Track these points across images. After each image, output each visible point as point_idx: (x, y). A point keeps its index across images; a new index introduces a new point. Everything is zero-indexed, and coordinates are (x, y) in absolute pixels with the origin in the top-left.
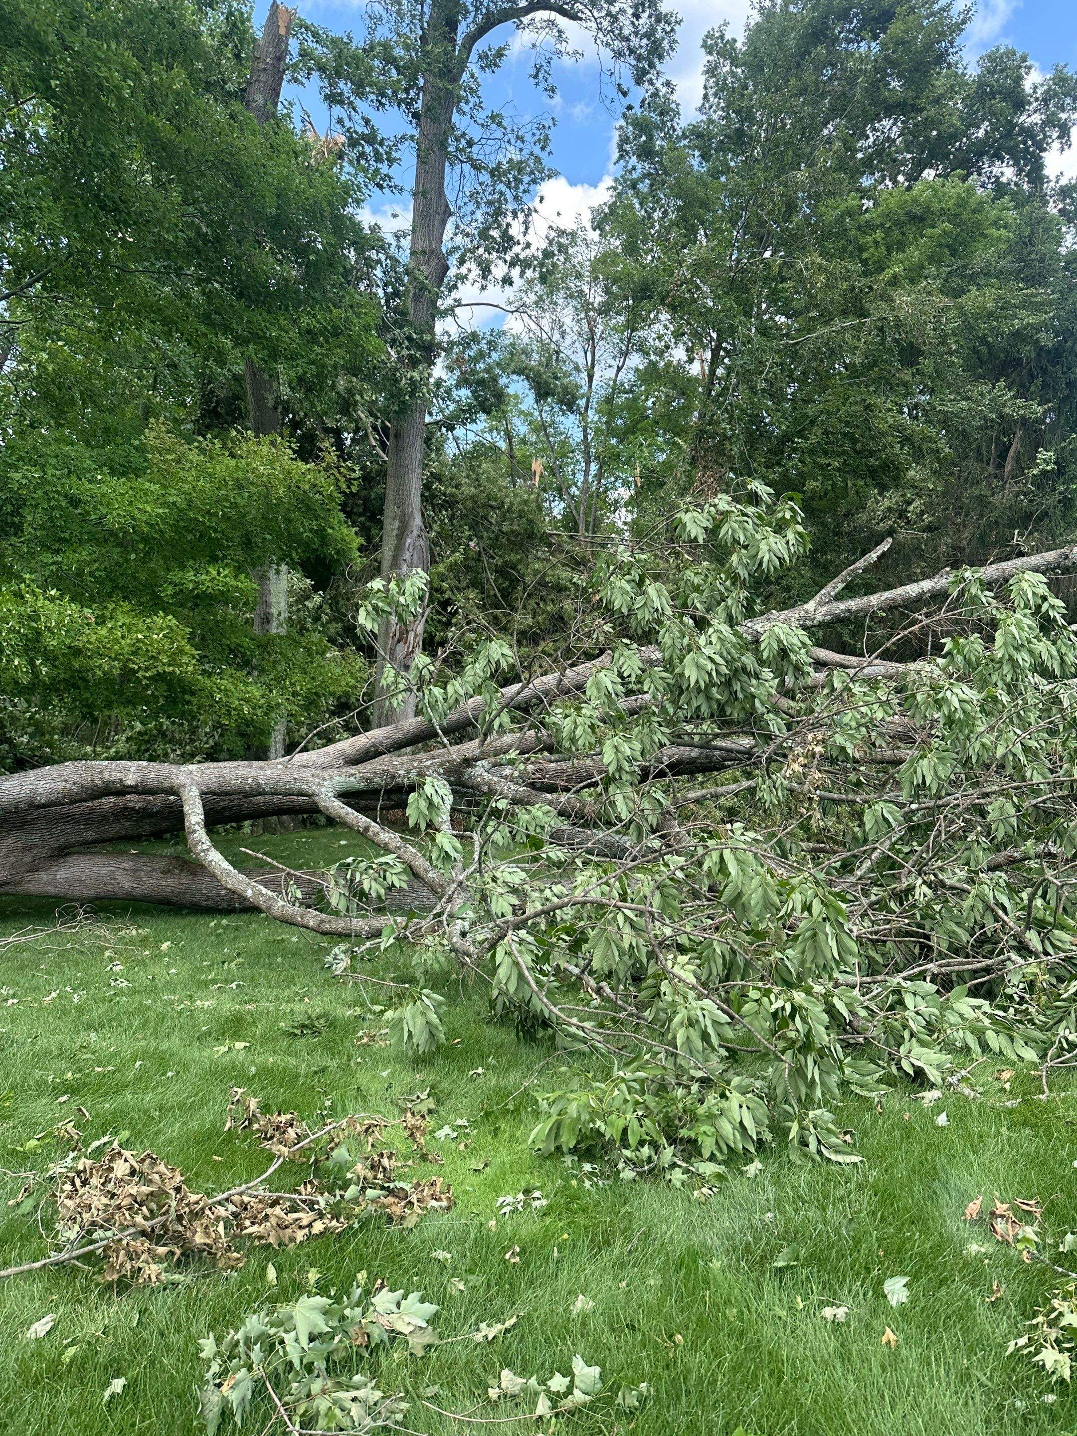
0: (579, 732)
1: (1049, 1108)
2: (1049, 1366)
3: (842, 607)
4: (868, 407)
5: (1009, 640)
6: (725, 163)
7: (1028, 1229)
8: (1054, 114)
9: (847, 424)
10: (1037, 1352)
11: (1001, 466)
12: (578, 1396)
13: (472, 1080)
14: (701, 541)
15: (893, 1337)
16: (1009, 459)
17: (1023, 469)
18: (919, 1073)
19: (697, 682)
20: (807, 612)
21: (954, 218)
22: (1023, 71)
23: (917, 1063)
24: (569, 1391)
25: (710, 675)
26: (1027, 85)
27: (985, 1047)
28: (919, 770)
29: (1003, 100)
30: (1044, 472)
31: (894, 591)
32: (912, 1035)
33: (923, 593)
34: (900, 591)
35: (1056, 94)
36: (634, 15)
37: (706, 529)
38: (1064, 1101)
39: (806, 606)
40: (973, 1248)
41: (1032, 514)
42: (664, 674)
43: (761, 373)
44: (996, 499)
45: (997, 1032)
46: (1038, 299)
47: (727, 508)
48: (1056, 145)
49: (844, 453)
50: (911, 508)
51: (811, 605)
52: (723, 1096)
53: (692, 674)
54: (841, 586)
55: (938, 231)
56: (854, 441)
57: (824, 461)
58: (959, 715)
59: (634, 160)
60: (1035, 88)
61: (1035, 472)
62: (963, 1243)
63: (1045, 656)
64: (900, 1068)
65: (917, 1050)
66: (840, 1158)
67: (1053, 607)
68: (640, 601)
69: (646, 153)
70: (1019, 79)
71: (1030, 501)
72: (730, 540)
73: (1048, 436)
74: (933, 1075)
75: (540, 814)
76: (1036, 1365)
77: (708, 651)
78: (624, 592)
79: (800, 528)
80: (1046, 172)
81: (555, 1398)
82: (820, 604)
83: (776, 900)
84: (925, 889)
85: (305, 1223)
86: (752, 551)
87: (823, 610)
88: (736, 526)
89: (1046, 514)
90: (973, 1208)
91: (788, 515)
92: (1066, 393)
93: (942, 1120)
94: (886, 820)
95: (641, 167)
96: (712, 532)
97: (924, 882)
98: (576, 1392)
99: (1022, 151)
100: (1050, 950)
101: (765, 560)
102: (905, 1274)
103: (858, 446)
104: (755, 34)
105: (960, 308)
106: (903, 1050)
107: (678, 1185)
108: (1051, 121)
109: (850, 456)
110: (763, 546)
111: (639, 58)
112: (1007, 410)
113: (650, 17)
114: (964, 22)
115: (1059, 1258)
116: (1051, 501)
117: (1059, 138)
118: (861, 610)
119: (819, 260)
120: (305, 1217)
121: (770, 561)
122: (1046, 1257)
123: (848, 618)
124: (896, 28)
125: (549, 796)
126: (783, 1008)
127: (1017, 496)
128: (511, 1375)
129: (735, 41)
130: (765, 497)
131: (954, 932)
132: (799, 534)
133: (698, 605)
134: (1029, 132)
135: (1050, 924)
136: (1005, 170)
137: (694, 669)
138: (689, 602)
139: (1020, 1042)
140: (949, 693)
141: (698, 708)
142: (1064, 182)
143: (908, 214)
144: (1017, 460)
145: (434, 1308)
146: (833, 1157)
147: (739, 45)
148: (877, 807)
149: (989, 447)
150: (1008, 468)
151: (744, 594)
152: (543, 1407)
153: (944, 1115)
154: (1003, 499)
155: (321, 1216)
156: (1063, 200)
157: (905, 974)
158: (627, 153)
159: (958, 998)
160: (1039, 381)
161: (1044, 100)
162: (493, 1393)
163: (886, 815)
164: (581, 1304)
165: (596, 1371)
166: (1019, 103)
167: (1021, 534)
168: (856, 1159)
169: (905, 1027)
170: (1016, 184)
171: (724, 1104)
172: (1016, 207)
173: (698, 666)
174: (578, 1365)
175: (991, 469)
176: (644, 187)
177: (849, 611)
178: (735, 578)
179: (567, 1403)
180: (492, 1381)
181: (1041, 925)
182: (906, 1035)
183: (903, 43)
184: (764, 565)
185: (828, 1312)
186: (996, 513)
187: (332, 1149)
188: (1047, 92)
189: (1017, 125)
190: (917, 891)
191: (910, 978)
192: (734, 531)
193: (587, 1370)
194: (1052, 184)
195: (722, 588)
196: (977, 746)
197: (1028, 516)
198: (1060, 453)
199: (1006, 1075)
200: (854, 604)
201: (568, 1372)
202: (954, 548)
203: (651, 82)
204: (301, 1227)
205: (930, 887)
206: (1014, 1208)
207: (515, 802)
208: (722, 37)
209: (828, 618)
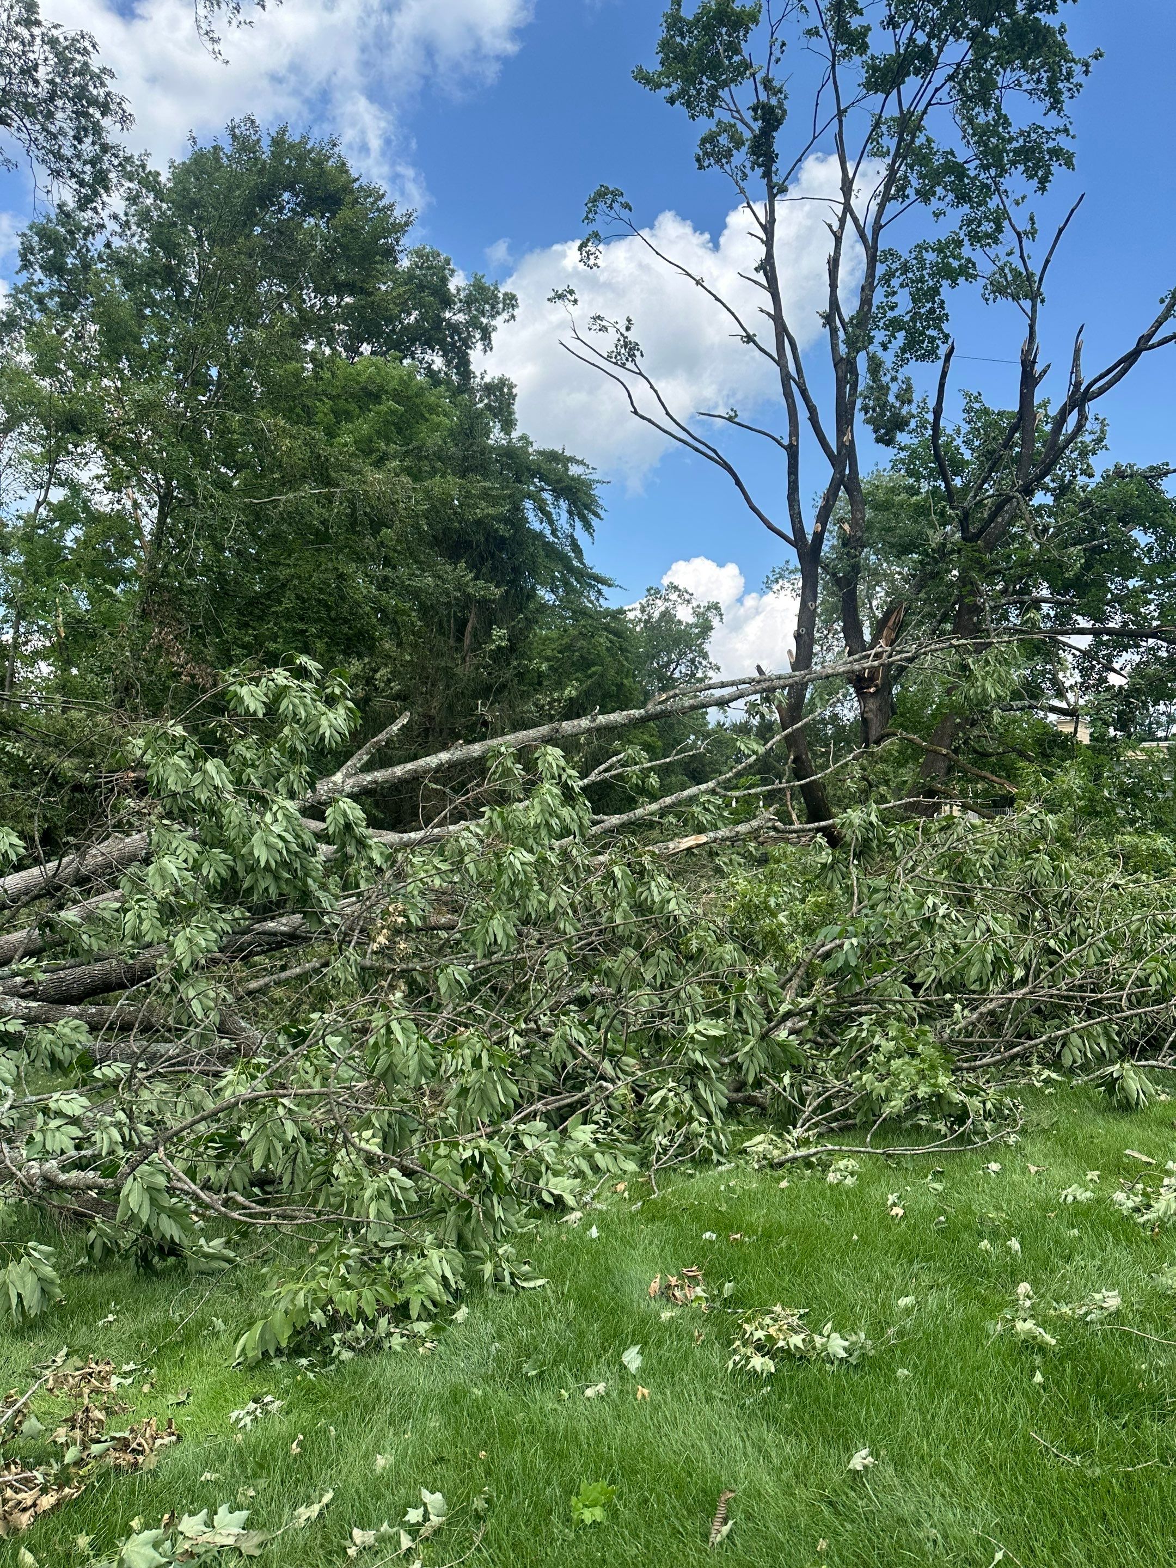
0: (145, 926)
1: (665, 1203)
2: (759, 1369)
3: (369, 779)
4: (341, 577)
5: (546, 808)
6: (149, 296)
7: (698, 1289)
8: (475, 317)
9: (321, 591)
10: (748, 1362)
11: (459, 640)
12: (435, 1520)
13: (107, 1328)
14: (260, 716)
15: (646, 1391)
16: (467, 633)
17: (480, 644)
18: (559, 1199)
19: (267, 861)
20: (335, 784)
21: (397, 396)
22: (447, 272)
23: (556, 1192)
24: (426, 1518)
25: (281, 853)
26: (452, 287)
27: (596, 1169)
28: (490, 930)
29: (432, 295)
30: (499, 647)
31: (416, 763)
32: (547, 1168)
33: (442, 765)
34: (421, 762)
35: (476, 300)
36: (75, 137)
37: (264, 703)
38: (673, 1193)
39: (333, 778)
40: (666, 1315)
41: (491, 686)
42: (224, 856)
43: (228, 530)
44: (458, 670)
45: (602, 1153)
46: (494, 493)
47: (285, 682)
48: (479, 345)
49: (320, 620)
50: (378, 676)
51: (338, 777)
52: (424, 1256)
53: (262, 854)
54: (366, 758)
55: (383, 408)
56: (328, 608)
57: (301, 626)
58: (521, 876)
59: (39, 275)
60: (458, 290)
61: (493, 647)
62: (658, 1315)
63: (568, 820)
64: (541, 1201)
65: (553, 1181)
66: (531, 1284)
67: (570, 777)
68: (197, 779)
69: (54, 267)
70: (444, 281)
71: (489, 674)
72: (290, 715)
73: (499, 615)
74: (570, 1200)
75: (67, 1030)
76: (748, 1373)
77: (277, 829)
78: (178, 769)
79: (351, 704)
80: (472, 367)
81: (414, 1530)
82: (349, 776)
83: (431, 1062)
84: (517, 1038)
85: (29, 1503)
86: (311, 727)
87: (351, 781)
88: (297, 701)
89: (504, 686)
90: (655, 1285)
91: (337, 691)
92: (512, 576)
93: (594, 1232)
94: (458, 982)
95: (48, 284)
96: (271, 708)
97: (516, 1032)
98: (432, 1517)
99: (450, 344)
100: (621, 1075)
101: (327, 735)
102: (637, 1343)
103: (333, 614)
104: (182, 173)
105: (427, 492)
106: (542, 1184)
107: (399, 1349)
108: (474, 323)
109: (325, 623)
110: (324, 722)
111: (82, 183)
112: (470, 590)
113: (93, 143)
114: (407, 224)
115: (726, 1302)
116: (508, 674)
117: (482, 339)
118: (386, 782)
119: (282, 423)
120: (27, 1497)
121: (331, 736)
122: (717, 1305)
123: (375, 789)
124: (345, 214)
125: (75, 1009)
126: (473, 1155)
127: (477, 669)
128: (361, 1532)
129: (158, 174)
130: (315, 673)
131: (542, 1074)
132: (349, 709)
133: (255, 782)
134: (454, 328)
135: (619, 1052)
136: (435, 358)
137: (264, 848)
138: (245, 778)
139: (621, 1157)
140: (512, 857)
141: (266, 889)
142: (487, 379)
143: (364, 389)
144: (475, 635)
145: (244, 1514)
146: (525, 1284)
147: (163, 179)
148: (449, 970)
149: (448, 621)
150: (467, 641)
151: (305, 769)
152: (406, 1542)
153: (594, 1228)
154: (464, 671)
155: (44, 1490)
156: (488, 397)
157: (515, 1119)
158: (31, 264)
159: (575, 1127)
160: (489, 564)
161: (466, 302)
162: (352, 1552)
163: (458, 977)
164: (381, 1462)
165: (438, 1496)
166: (446, 301)
167: (483, 705)
168: (541, 1282)
169: (542, 1160)
170: (446, 373)
171: (427, 1262)
172: (450, 397)
173: (267, 845)
174: (426, 1496)
175: (452, 642)
176: (53, 303)
177: (376, 782)
178: (293, 754)
179: (425, 1531)
180: (347, 1543)
181: (612, 1055)
182: (543, 1169)
183: (352, 231)
184: (327, 741)
185: (589, 1392)
186: (463, 684)
187: (20, 1423)
188: (469, 295)
189: (444, 319)
190: (511, 1041)
191: (523, 1121)
192: (294, 705)
193: (433, 1497)
194: (478, 380)
195: (278, 763)
196: (535, 903)
197: (489, 688)
198: (511, 630)
199: (621, 1187)
200: (379, 775)
201: (419, 1503)
202: (425, 716)
203: (95, 210)
204: (25, 1510)
205: (521, 1036)
206: (681, 1276)
207: (31, 1020)
208: (143, 166)
209: (356, 789)
